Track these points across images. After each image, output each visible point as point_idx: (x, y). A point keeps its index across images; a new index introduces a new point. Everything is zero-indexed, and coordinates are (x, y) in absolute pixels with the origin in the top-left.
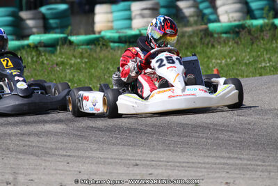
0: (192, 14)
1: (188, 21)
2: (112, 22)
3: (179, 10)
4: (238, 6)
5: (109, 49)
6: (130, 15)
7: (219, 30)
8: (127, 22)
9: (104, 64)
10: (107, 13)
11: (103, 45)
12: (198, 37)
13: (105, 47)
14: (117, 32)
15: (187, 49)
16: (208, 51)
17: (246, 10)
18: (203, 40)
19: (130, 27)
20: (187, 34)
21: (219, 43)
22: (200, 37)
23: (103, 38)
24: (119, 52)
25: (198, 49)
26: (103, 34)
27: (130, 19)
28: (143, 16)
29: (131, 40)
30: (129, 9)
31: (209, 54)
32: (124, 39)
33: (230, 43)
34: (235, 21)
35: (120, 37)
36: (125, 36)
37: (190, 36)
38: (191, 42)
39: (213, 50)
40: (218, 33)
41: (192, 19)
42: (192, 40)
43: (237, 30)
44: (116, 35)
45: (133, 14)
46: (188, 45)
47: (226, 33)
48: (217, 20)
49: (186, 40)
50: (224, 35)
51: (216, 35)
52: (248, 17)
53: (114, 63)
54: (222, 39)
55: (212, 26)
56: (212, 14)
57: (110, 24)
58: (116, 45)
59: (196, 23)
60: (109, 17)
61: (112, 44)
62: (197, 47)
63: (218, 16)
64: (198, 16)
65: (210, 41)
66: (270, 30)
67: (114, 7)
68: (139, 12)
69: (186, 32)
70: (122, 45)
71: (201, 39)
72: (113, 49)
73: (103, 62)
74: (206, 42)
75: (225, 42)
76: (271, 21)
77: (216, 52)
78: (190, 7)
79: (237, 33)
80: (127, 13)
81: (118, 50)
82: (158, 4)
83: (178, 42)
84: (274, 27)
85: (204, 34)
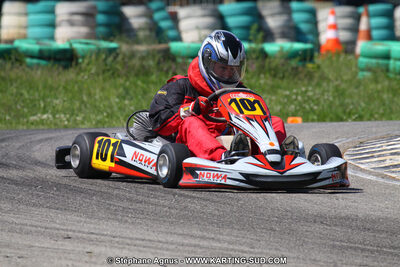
0: (143, 25)
1: (136, 35)
2: (26, 27)
3: (124, 19)
4: (209, 20)
5: (24, 66)
6: (54, 20)
7: (184, 52)
8: (47, 30)
9: (17, 88)
10: (20, 14)
11: (17, 60)
12: (154, 60)
13: (18, 64)
14: (38, 43)
15: (137, 75)
17: (220, 27)
18: (161, 65)
19: (52, 38)
20: (139, 55)
21: (184, 71)
22: (157, 59)
23: (16, 50)
24: (39, 72)
25: (153, 78)
26: (17, 44)
27: (53, 25)
28: (72, 23)
29: (58, 57)
30: (52, 11)
32: (46, 54)
35: (41, 51)
36: (50, 51)
37: (143, 58)
38: (143, 67)
40: (183, 57)
41: (141, 34)
42: (145, 63)
44: (35, 47)
45: (59, 19)
46: (138, 71)
48: (179, 39)
49: (136, 62)
51: (180, 60)
53: (31, 88)
55: (175, 46)
56: (171, 28)
57: (22, 31)
58: (35, 61)
59: (147, 40)
60: (23, 20)
61: (28, 60)
62: (152, 74)
63: (179, 33)
64: (151, 30)
65: (170, 67)
66: (257, 58)
67: (31, 7)
68: (66, 17)
69: (138, 51)
70: (43, 62)
71: (159, 63)
72: (30, 67)
73: (15, 85)
74: (165, 69)
76: (260, 46)
78: (140, 16)
80: (49, 17)
81: (37, 69)
82: (94, 8)
83: (125, 64)
84: (264, 55)
85: (164, 57)
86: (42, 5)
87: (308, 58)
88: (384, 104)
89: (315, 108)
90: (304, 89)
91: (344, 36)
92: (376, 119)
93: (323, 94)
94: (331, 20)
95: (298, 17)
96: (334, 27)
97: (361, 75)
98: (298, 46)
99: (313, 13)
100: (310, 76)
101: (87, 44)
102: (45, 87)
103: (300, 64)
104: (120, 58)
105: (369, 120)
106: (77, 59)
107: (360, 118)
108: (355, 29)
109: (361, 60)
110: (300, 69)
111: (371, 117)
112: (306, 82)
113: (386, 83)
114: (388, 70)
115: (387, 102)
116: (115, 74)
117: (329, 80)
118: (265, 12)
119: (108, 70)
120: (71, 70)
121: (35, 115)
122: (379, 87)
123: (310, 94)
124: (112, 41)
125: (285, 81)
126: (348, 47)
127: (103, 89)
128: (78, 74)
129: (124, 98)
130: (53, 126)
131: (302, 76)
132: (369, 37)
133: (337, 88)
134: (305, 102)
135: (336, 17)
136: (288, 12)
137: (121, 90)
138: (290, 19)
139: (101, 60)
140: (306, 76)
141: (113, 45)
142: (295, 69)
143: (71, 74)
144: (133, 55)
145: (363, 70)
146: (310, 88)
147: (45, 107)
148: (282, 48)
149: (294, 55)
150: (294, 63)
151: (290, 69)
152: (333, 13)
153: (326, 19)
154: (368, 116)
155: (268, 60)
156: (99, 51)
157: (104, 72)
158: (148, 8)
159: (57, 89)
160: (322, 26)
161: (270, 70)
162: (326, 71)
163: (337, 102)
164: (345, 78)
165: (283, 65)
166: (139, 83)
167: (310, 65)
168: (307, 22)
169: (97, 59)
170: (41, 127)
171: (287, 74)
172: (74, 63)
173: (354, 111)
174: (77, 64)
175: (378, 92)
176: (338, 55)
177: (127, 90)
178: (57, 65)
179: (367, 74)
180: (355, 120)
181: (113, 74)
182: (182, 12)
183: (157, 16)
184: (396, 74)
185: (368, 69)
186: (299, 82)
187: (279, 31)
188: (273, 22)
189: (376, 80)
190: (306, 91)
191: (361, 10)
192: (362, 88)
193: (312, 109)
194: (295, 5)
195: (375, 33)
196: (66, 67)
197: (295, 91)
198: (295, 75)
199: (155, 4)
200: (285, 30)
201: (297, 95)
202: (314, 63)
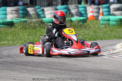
0: (33, 13)
1: (32, 17)
3: (28, 12)
6: (6, 13)
7: (47, 21)
8: (4, 16)
14: (2, 20)
15: (33, 29)
16: (42, 30)
18: (40, 25)
19: (6, 18)
20: (33, 22)
24: (3, 29)
25: (38, 29)
27: (6, 14)
28: (12, 14)
29: (9, 24)
30: (6, 10)
31: (43, 32)
32: (5, 23)
35: (3, 22)
37: (34, 23)
38: (35, 26)
39: (44, 30)
40: (47, 23)
41: (33, 16)
42: (35, 25)
45: (8, 12)
46: (33, 27)
47: (50, 22)
48: (45, 17)
49: (32, 25)
50: (49, 24)
51: (46, 24)
55: (44, 19)
56: (42, 14)
58: (1, 25)
59: (35, 18)
62: (37, 28)
63: (45, 15)
64: (36, 15)
65: (43, 26)
66: (69, 22)
68: (10, 12)
69: (33, 21)
70: (4, 26)
71: (39, 25)
74: (41, 26)
76: (70, 18)
78: (33, 11)
81: (2, 28)
82: (19, 8)
83: (29, 25)
84: (71, 21)
85: (41, 23)
86: (3, 8)
87: (85, 22)
88: (109, 35)
89: (88, 37)
90: (84, 31)
91: (95, 14)
92: (106, 40)
93: (90, 32)
94: (91, 10)
95: (81, 9)
96: (92, 12)
97: (101, 26)
98: (82, 18)
99: (85, 8)
100: (86, 27)
101: (17, 19)
102: (5, 33)
103: (82, 23)
104: (27, 23)
105: (104, 40)
106: (14, 24)
107: (102, 39)
108: (98, 12)
109: (101, 21)
110: (83, 25)
111: (105, 39)
112: (84, 29)
113: (109, 28)
114: (109, 25)
115: (109, 34)
116: (26, 28)
117: (92, 28)
118: (71, 8)
119: (24, 27)
120: (13, 28)
121: (2, 42)
122: (107, 29)
124: (25, 18)
125: (78, 29)
126: (97, 18)
127: (22, 33)
128: (15, 29)
129: (29, 36)
130: (8, 45)
131: (83, 27)
132: (103, 15)
133: (94, 31)
134: (84, 35)
135: (93, 9)
136: (78, 8)
137: (28, 33)
138: (78, 10)
139: (21, 24)
140: (84, 27)
141: (25, 20)
142: (81, 25)
143: (13, 29)
144: (31, 22)
145: (101, 25)
146: (86, 31)
147: (5, 39)
148: (77, 19)
149: (80, 21)
150: (81, 23)
151: (79, 25)
152: (92, 8)
153: (90, 10)
154: (104, 38)
155: (72, 23)
156: (21, 22)
157: (23, 28)
158: (35, 8)
159: (9, 33)
160: (88, 12)
161: (73, 26)
162: (90, 25)
163: (94, 35)
164: (96, 27)
165: (77, 24)
166: (33, 31)
167: (85, 24)
168: (84, 11)
169: (20, 24)
170: (4, 45)
171: (78, 27)
172: (13, 26)
173: (99, 37)
174: (14, 26)
175: (107, 31)
176: (94, 20)
177: (30, 33)
178: (8, 27)
179: (103, 26)
180: (100, 40)
181: (25, 28)
182: (46, 9)
183: (38, 10)
184: (112, 25)
185: (103, 24)
186: (83, 29)
187: (75, 14)
188: (73, 11)
189: (106, 28)
190: (85, 32)
191: (100, 6)
192: (102, 30)
193: (87, 37)
194: (80, 6)
195: (104, 13)
196: (11, 27)
197: (81, 32)
198: (81, 27)
199: (37, 7)
200: (77, 13)
201: (82, 33)
202: (87, 23)
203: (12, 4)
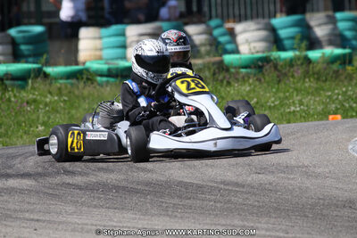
0: (203, 41)
1: (198, 51)
2: (101, 49)
4: (263, 33)
5: (95, 84)
6: (125, 42)
7: (236, 63)
8: (119, 51)
9: (89, 103)
10: (95, 38)
11: (88, 79)
12: (210, 72)
13: (89, 82)
14: (106, 63)
16: (222, 89)
17: (272, 39)
18: (217, 75)
19: (124, 58)
20: (196, 68)
21: (237, 80)
22: (212, 71)
23: (87, 70)
26: (88, 65)
27: (124, 47)
29: (124, 74)
30: (123, 34)
31: (223, 94)
32: (114, 72)
33: (251, 81)
34: (257, 52)
35: (109, 70)
36: (117, 69)
37: (200, 70)
39: (228, 89)
40: (235, 68)
41: (203, 49)
43: (260, 64)
44: (104, 67)
45: (129, 40)
47: (245, 67)
50: (243, 70)
51: (233, 70)
52: (275, 47)
54: (241, 75)
55: (228, 58)
56: (229, 42)
57: (98, 53)
58: (105, 79)
59: (208, 53)
60: (98, 43)
61: (99, 79)
63: (237, 46)
64: (211, 45)
65: (224, 77)
66: (302, 64)
67: (104, 31)
68: (135, 39)
69: (195, 65)
70: (112, 80)
71: (214, 74)
72: (101, 85)
73: (87, 101)
74: (221, 77)
75: (245, 79)
76: (305, 53)
77: (232, 92)
78: (201, 33)
79: (261, 68)
80: (120, 39)
81: (107, 86)
82: (160, 28)
84: (308, 61)
85: (218, 68)
86: (114, 28)
89: (354, 105)
90: (344, 89)
95: (342, 25)
98: (338, 51)
99: (356, 20)
100: (350, 77)
103: (340, 67)
110: (341, 72)
112: (346, 83)
118: (312, 23)
123: (350, 93)
125: (328, 83)
131: (342, 77)
134: (345, 100)
136: (333, 21)
138: (335, 28)
140: (346, 78)
142: (336, 72)
146: (350, 88)
149: (334, 59)
150: (335, 67)
151: (331, 73)
155: (311, 66)
158: (208, 26)
161: (314, 74)
165: (325, 69)
167: (349, 68)
168: (350, 29)
171: (329, 78)
182: (239, 28)
183: (216, 32)
186: (341, 83)
187: (326, 38)
188: (320, 32)
190: (346, 92)
193: (351, 107)
194: (339, 15)
197: (336, 91)
198: (336, 78)
199: (213, 23)
200: (332, 38)
201: (339, 94)
202: (353, 66)
203: (142, 17)
